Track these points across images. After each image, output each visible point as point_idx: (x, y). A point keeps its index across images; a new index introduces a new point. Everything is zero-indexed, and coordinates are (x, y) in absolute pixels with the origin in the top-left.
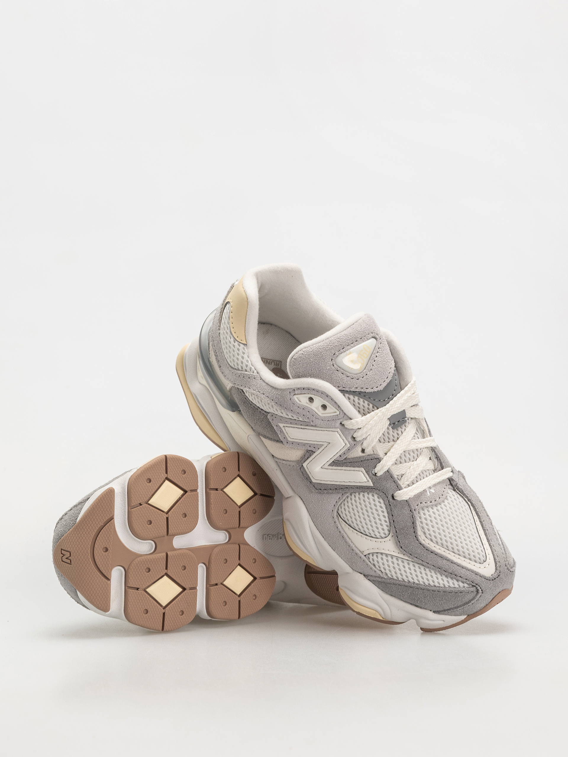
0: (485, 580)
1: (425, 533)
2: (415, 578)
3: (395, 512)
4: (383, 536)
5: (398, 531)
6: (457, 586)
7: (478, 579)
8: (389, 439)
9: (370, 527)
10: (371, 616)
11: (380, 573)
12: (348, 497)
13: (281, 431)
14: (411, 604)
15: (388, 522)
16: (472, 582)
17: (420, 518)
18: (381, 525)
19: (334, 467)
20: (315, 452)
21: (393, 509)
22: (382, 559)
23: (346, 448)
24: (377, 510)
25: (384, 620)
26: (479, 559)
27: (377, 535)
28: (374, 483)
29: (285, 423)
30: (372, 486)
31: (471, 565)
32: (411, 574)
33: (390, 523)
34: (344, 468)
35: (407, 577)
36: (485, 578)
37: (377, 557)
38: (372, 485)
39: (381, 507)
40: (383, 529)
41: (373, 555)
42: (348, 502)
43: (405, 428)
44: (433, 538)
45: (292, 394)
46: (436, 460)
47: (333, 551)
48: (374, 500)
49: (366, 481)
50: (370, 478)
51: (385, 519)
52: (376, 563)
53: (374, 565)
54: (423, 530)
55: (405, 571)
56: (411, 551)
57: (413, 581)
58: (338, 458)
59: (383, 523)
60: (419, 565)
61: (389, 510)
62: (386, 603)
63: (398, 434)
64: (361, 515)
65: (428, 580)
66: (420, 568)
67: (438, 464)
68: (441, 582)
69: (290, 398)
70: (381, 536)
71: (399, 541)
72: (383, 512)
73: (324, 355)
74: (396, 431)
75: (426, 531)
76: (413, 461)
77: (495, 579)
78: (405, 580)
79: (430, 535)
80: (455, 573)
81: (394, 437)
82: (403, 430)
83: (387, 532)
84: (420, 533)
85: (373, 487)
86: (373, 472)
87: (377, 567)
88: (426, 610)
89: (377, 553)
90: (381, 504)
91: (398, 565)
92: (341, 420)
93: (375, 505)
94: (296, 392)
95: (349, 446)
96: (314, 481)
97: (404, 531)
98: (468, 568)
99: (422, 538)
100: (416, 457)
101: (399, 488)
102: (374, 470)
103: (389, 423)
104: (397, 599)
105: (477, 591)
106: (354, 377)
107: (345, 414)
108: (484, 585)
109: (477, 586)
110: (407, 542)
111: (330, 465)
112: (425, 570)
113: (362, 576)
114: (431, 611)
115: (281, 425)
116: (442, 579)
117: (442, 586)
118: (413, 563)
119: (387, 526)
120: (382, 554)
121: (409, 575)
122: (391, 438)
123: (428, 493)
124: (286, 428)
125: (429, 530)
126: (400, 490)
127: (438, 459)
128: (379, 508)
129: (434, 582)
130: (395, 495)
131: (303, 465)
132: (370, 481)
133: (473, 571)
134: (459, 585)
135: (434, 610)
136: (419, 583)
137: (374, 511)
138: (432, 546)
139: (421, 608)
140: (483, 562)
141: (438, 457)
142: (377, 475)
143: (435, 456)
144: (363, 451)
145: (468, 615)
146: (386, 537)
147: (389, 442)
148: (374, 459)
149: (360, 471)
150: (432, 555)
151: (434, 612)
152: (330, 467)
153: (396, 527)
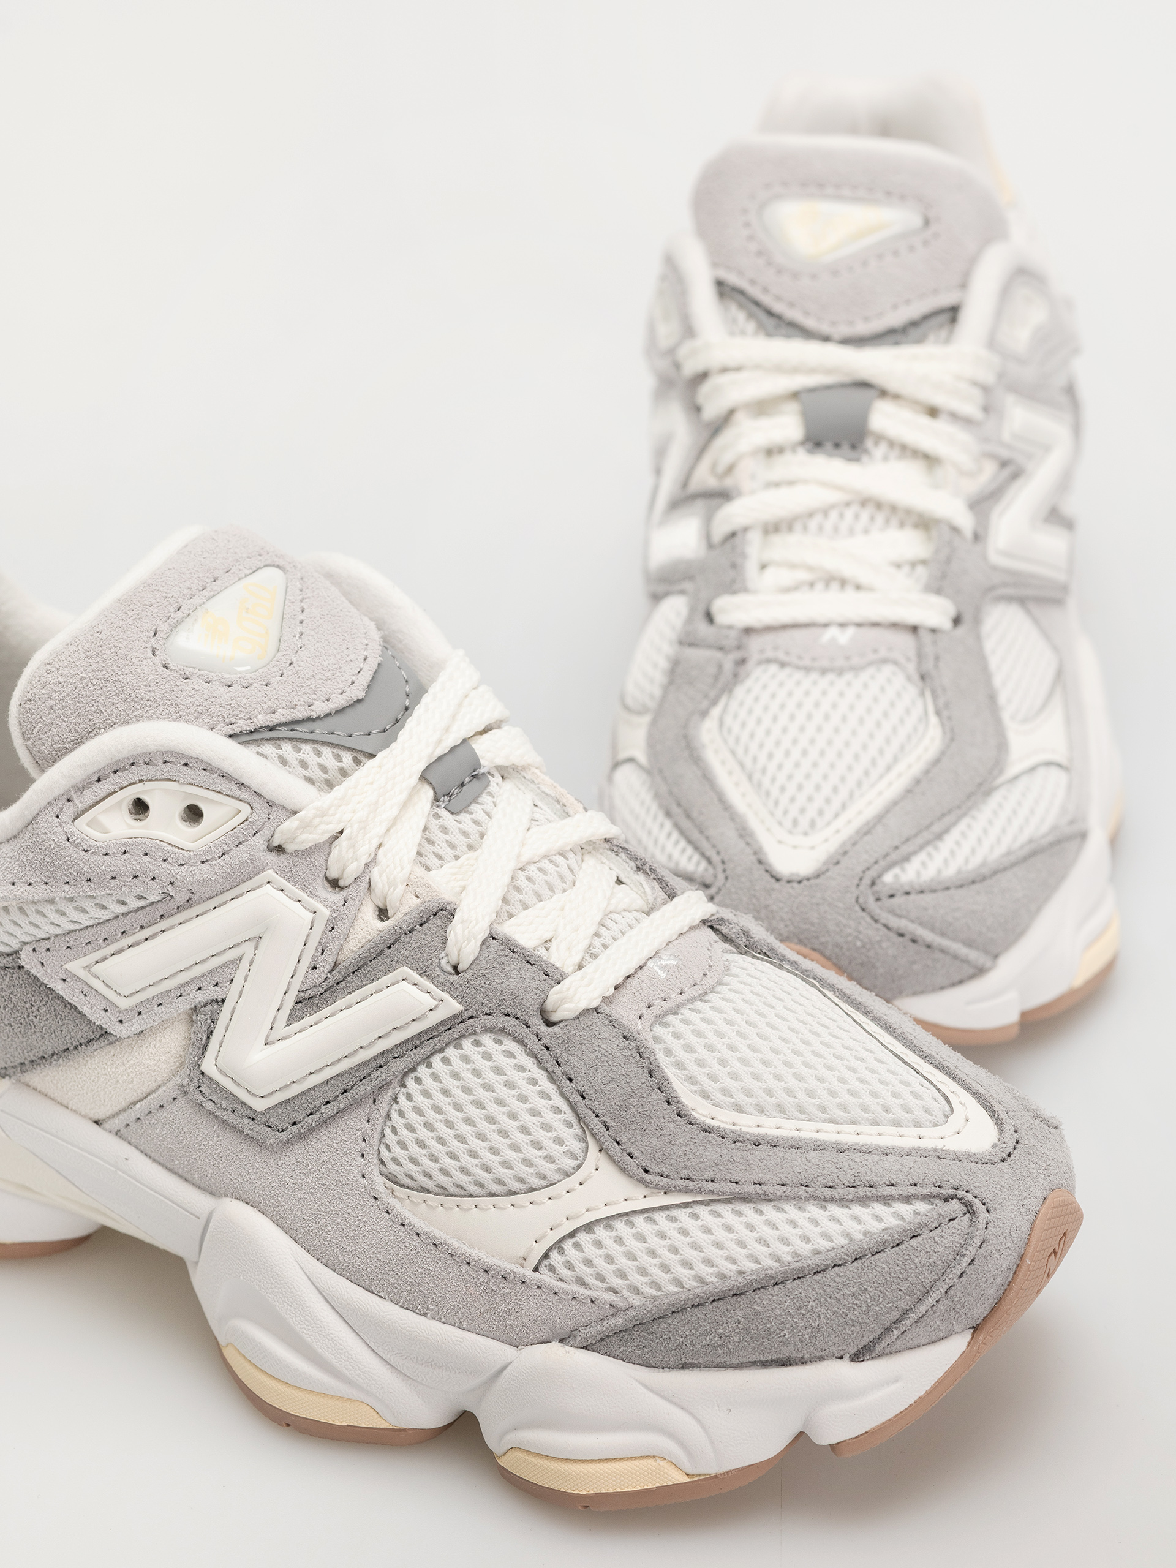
0: (979, 1165)
1: (705, 1095)
2: (739, 1253)
3: (575, 1063)
4: (569, 1163)
5: (611, 1123)
6: (893, 1222)
7: (954, 1174)
8: (453, 846)
9: (511, 1155)
10: (646, 1487)
11: (610, 1297)
12: (395, 1100)
13: (87, 991)
14: (765, 1364)
15: (565, 1107)
16: (939, 1187)
17: (668, 1052)
18: (547, 1127)
19: (309, 1020)
20: (223, 1001)
21: (564, 1057)
22: (598, 1244)
23: (319, 928)
24: (509, 1085)
25: (696, 1479)
26: (927, 1111)
27: (548, 1174)
28: (461, 998)
29: (85, 955)
30: (460, 1014)
31: (909, 1138)
32: (719, 1246)
33: (573, 1108)
34: (341, 1003)
35: (709, 1262)
36: (976, 1160)
37: (577, 1246)
38: (460, 1008)
39: (521, 1068)
40: (559, 1141)
41: (561, 1251)
42: (401, 1114)
43: (495, 800)
44: (740, 1098)
45: (67, 816)
46: (641, 877)
47: (423, 1318)
48: (487, 1056)
49: (434, 1003)
50: (442, 986)
51: (551, 1102)
52: (583, 1270)
53: (581, 1281)
54: (695, 1088)
55: (696, 1247)
56: (686, 1167)
57: (734, 1268)
58: (309, 976)
59: (549, 1117)
60: (732, 1206)
61: (551, 1064)
62: (675, 1404)
63: (476, 823)
64: (464, 1129)
65: (785, 1241)
66: (739, 1214)
67: (653, 888)
68: (833, 1228)
69: (64, 837)
70: (559, 1170)
71: (629, 1155)
72: (534, 1082)
73: (120, 645)
74: (464, 817)
75: (708, 1085)
76: (564, 891)
77: (1009, 1155)
78: (709, 1279)
79: (725, 1092)
80: (868, 1178)
81: (465, 834)
82: (489, 807)
83: (576, 1146)
84: (687, 1097)
85: (467, 1014)
86: (443, 962)
87: (591, 1281)
88: (825, 1363)
89: (572, 1235)
90: (515, 1057)
91: (662, 1235)
92: (266, 832)
93: (498, 1071)
94: (77, 802)
95: (327, 912)
96: (259, 1105)
97: (633, 1110)
98: (903, 1149)
99: (701, 1111)
100: (569, 876)
101: (552, 976)
102: (443, 954)
103: (431, 793)
104: (708, 1373)
105: (970, 1210)
106: (251, 681)
107: (270, 804)
108: (980, 1183)
109: (961, 1193)
110: (656, 1142)
111: (292, 1019)
112: (761, 1213)
113: (555, 1346)
114: (841, 1358)
115: (75, 967)
116: (833, 1219)
117: (843, 1241)
118: (709, 1208)
119: (569, 1125)
120: (589, 1227)
121: (712, 1252)
122: (461, 841)
123: (660, 972)
124: (97, 968)
125: (713, 1078)
126: (559, 983)
127: (645, 872)
128: (514, 1075)
129: (807, 1239)
130: (549, 1005)
131: (203, 1068)
132: (446, 996)
133: (924, 1153)
134: (897, 1215)
135: (853, 1350)
136: (757, 1266)
137: (503, 1092)
138: (748, 1124)
139: (803, 1362)
140: (945, 1119)
141: (645, 864)
142: (460, 968)
143: (632, 864)
144: (383, 913)
145: (976, 1329)
146: (579, 1166)
147: (457, 858)
148: (428, 920)
149: (398, 982)
150: (763, 1151)
151: (856, 1358)
152: (296, 1026)
153: (600, 1112)
